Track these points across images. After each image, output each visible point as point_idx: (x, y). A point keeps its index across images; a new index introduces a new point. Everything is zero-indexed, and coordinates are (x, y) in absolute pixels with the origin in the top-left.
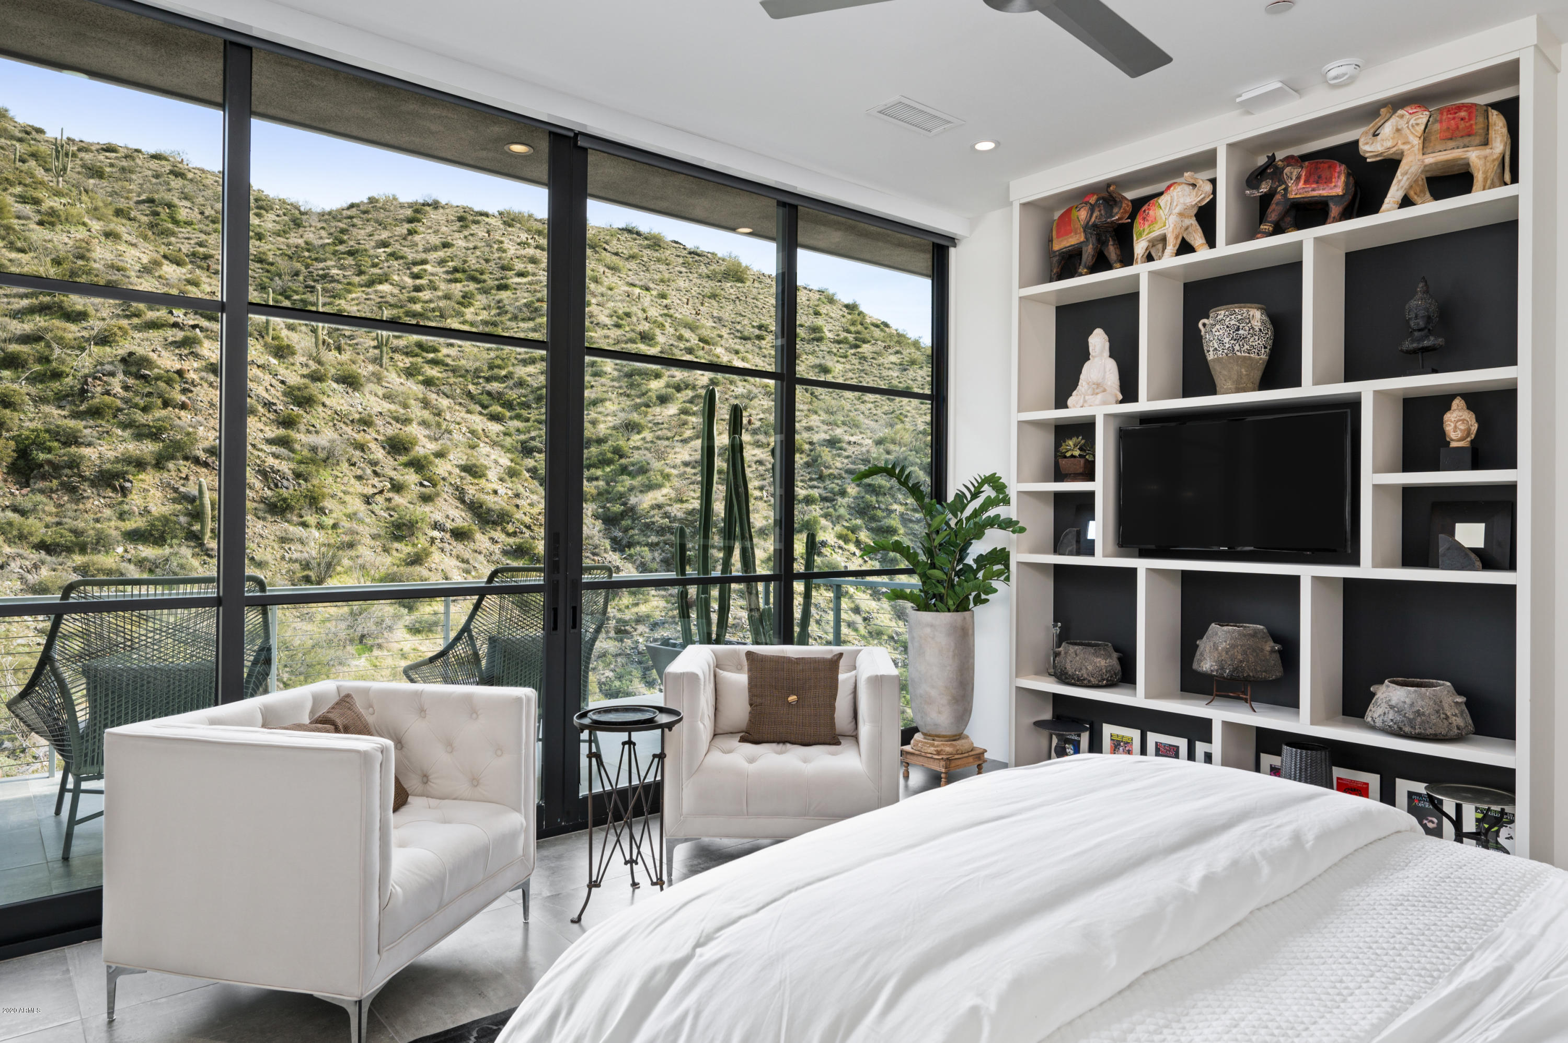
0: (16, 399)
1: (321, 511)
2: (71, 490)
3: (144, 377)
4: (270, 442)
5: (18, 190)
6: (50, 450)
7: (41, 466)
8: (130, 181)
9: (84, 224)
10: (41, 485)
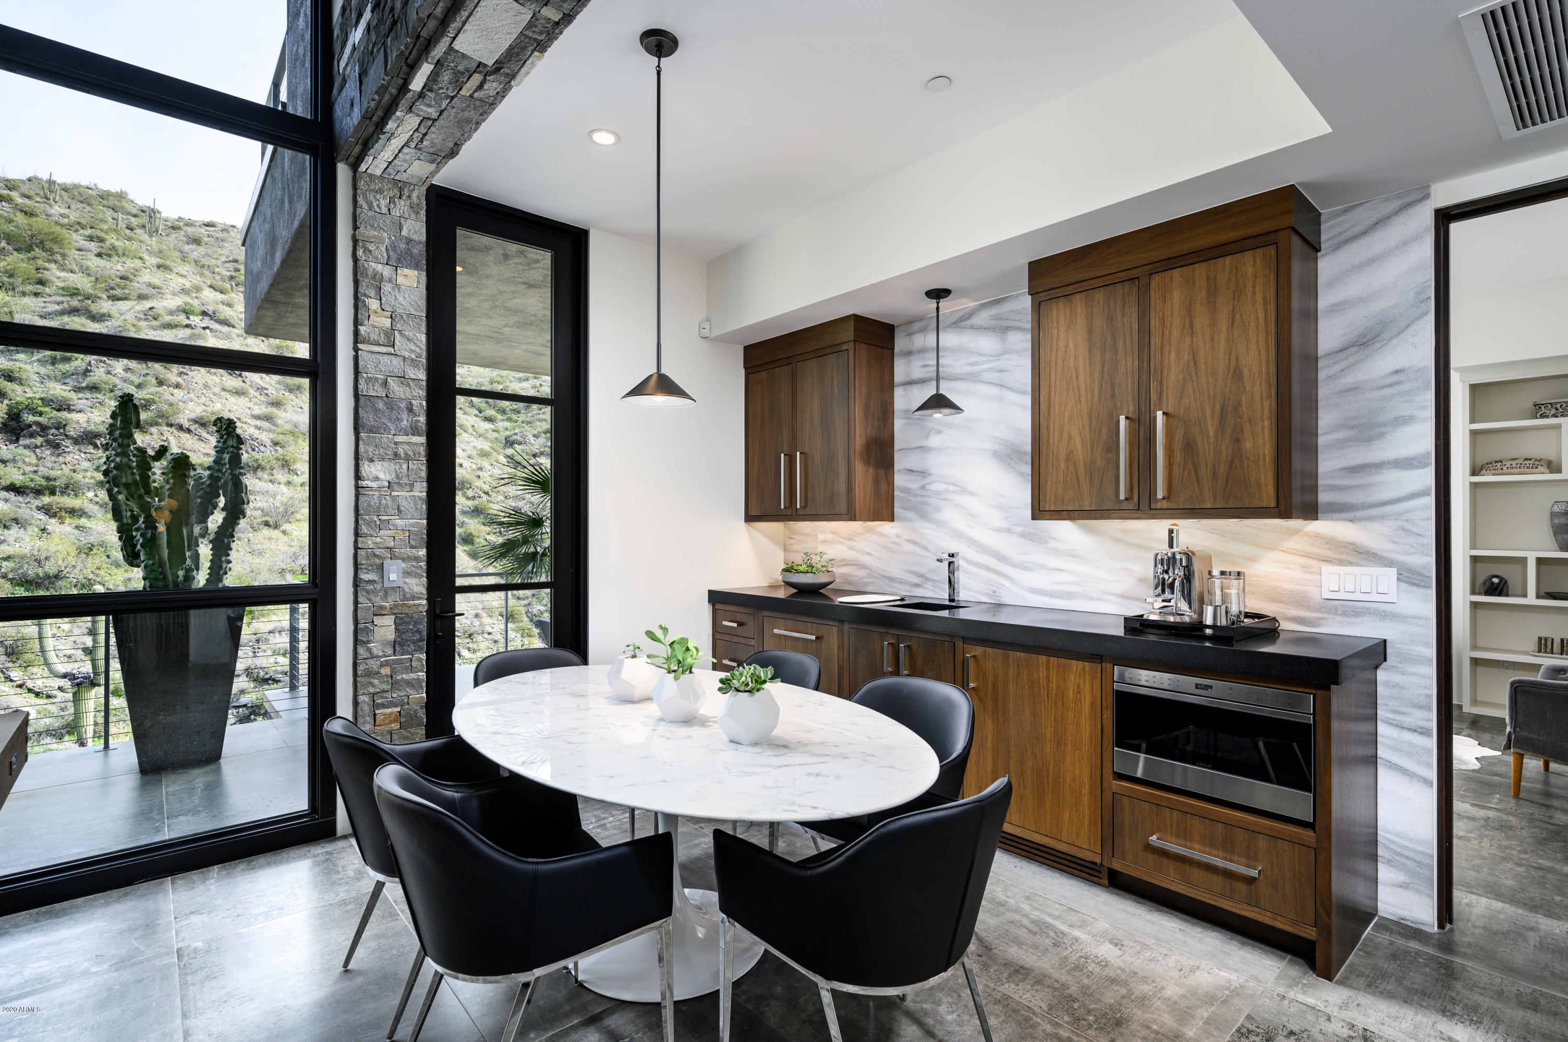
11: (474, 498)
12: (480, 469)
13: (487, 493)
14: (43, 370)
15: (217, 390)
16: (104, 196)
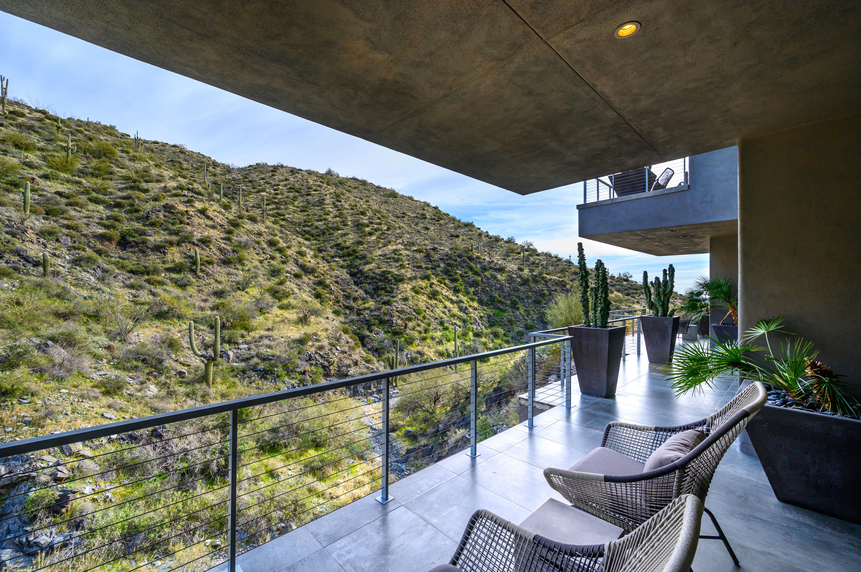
0: (120, 218)
1: (243, 264)
2: (143, 252)
3: (172, 213)
4: (222, 239)
5: (120, 148)
6: (134, 237)
7: (131, 243)
8: (164, 154)
9: (147, 161)
10: (130, 250)
14: (127, 216)
15: (204, 226)
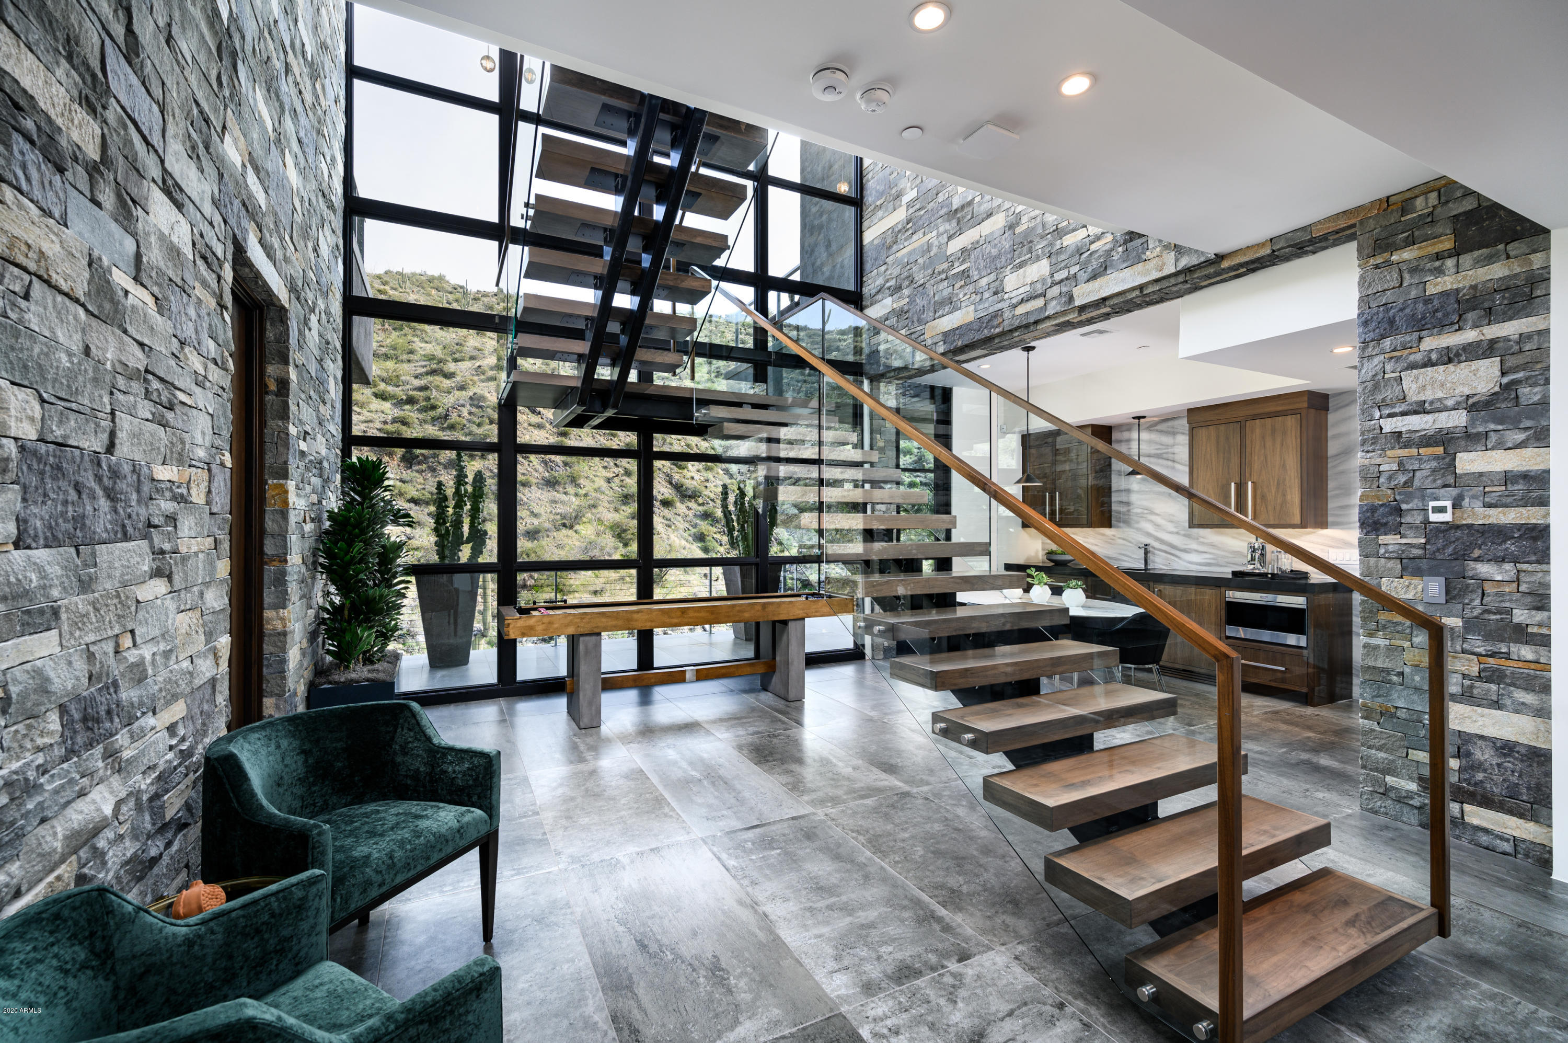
11: (703, 504)
12: (707, 480)
13: (713, 500)
14: (420, 416)
15: (526, 425)
16: (431, 280)
